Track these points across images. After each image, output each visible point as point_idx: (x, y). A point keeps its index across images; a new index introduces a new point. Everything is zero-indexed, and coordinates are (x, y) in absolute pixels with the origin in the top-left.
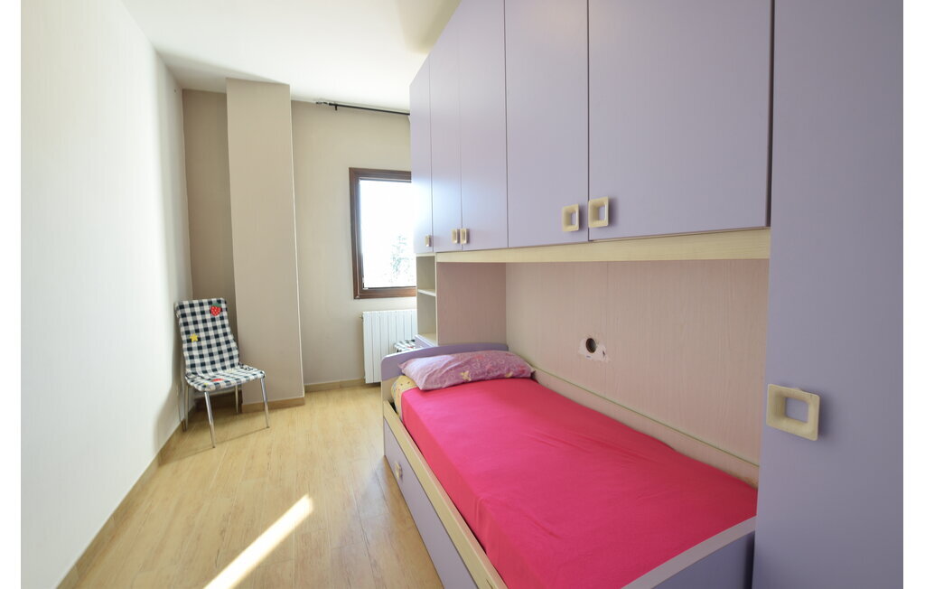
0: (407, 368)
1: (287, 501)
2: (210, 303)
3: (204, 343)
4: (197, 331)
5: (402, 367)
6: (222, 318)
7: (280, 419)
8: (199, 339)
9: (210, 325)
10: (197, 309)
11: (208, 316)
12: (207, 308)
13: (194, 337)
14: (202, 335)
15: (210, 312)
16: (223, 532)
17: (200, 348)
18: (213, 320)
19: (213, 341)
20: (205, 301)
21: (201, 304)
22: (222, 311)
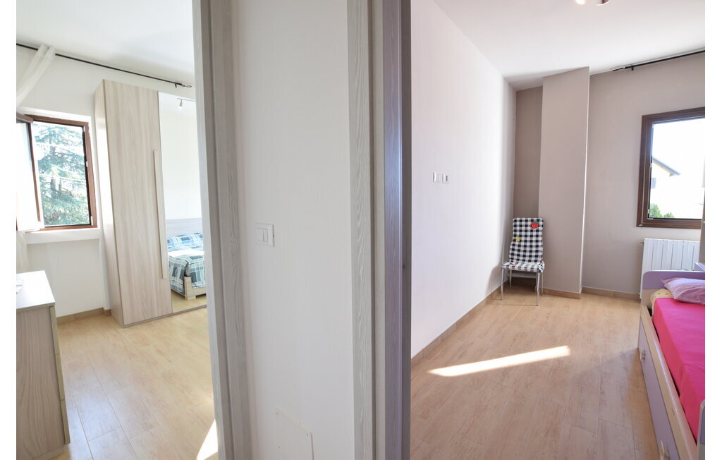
0: (669, 283)
1: (553, 343)
2: (532, 221)
3: (523, 244)
4: (520, 236)
5: (664, 282)
6: (537, 231)
7: (559, 303)
8: (521, 241)
9: (529, 234)
10: (523, 223)
11: (529, 228)
12: (529, 223)
13: (518, 239)
14: (523, 239)
15: (531, 226)
16: (514, 340)
17: (519, 246)
18: (532, 231)
19: (528, 244)
20: (529, 219)
21: (526, 221)
22: (539, 226)
